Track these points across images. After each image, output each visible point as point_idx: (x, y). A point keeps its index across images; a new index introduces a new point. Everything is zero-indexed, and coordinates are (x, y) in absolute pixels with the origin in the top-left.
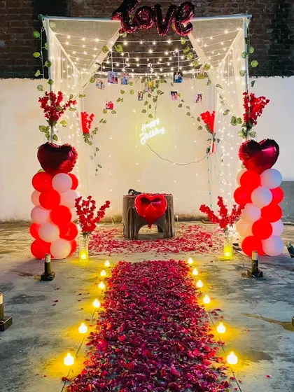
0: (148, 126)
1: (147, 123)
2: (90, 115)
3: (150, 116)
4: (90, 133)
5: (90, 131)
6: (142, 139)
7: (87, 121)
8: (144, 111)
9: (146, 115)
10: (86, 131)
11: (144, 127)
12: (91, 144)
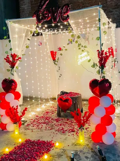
0: (81, 55)
1: (81, 54)
2: (55, 52)
3: (83, 51)
4: (56, 60)
5: (56, 59)
6: (79, 62)
7: (54, 55)
8: (80, 49)
9: (81, 50)
10: (54, 59)
11: (80, 56)
12: (57, 65)
